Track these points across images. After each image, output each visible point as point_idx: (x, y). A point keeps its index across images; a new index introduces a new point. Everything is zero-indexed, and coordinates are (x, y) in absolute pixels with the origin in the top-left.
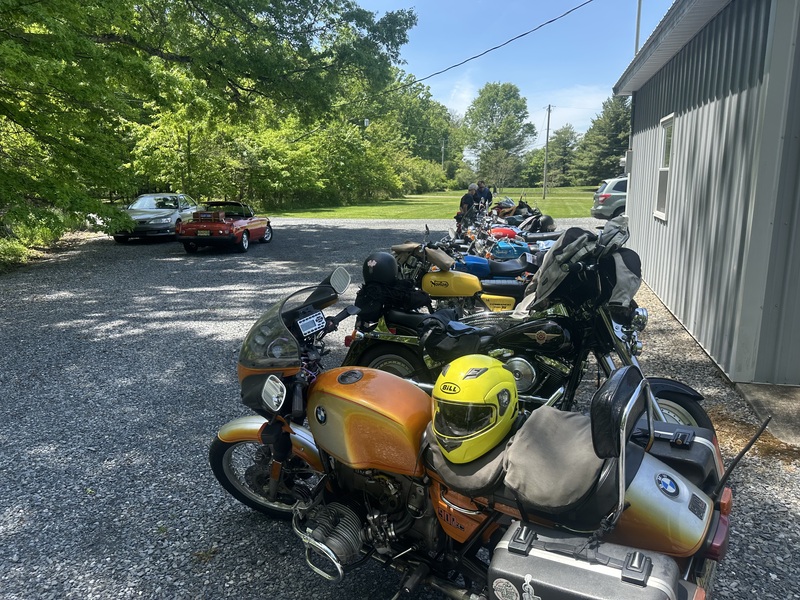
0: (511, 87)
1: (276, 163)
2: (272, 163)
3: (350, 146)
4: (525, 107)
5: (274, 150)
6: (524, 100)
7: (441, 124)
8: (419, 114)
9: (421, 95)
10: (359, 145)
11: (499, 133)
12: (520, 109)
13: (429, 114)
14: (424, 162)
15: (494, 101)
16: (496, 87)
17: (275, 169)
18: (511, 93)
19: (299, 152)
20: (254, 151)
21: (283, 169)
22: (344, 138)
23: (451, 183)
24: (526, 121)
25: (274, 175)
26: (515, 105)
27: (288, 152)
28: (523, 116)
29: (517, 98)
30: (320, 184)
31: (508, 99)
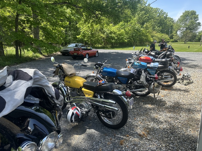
0: (194, 11)
1: (114, 35)
2: (113, 35)
3: (137, 30)
4: (198, 17)
5: (114, 32)
6: (198, 15)
7: (171, 23)
8: (164, 21)
9: (165, 15)
10: (140, 30)
11: (188, 25)
12: (196, 18)
13: (167, 21)
14: (162, 34)
15: (187, 16)
16: (188, 11)
17: (114, 37)
18: (193, 13)
19: (120, 32)
20: (108, 32)
21: (115, 37)
22: (135, 28)
23: (172, 40)
24: (197, 22)
25: (113, 38)
26: (195, 17)
27: (117, 32)
28: (197, 20)
29: (195, 15)
30: (126, 41)
31: (192, 15)
